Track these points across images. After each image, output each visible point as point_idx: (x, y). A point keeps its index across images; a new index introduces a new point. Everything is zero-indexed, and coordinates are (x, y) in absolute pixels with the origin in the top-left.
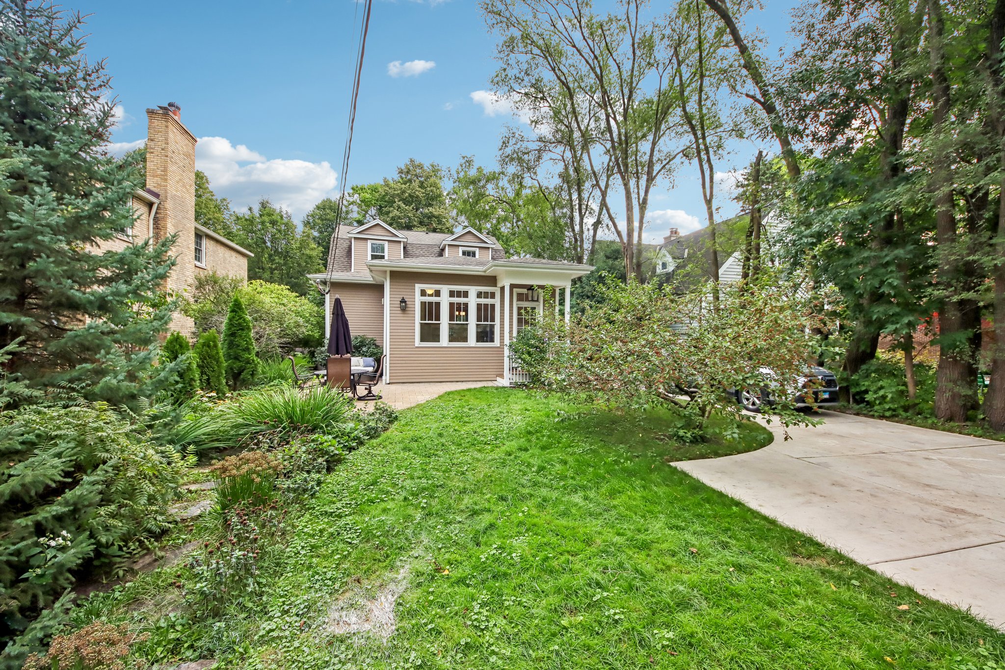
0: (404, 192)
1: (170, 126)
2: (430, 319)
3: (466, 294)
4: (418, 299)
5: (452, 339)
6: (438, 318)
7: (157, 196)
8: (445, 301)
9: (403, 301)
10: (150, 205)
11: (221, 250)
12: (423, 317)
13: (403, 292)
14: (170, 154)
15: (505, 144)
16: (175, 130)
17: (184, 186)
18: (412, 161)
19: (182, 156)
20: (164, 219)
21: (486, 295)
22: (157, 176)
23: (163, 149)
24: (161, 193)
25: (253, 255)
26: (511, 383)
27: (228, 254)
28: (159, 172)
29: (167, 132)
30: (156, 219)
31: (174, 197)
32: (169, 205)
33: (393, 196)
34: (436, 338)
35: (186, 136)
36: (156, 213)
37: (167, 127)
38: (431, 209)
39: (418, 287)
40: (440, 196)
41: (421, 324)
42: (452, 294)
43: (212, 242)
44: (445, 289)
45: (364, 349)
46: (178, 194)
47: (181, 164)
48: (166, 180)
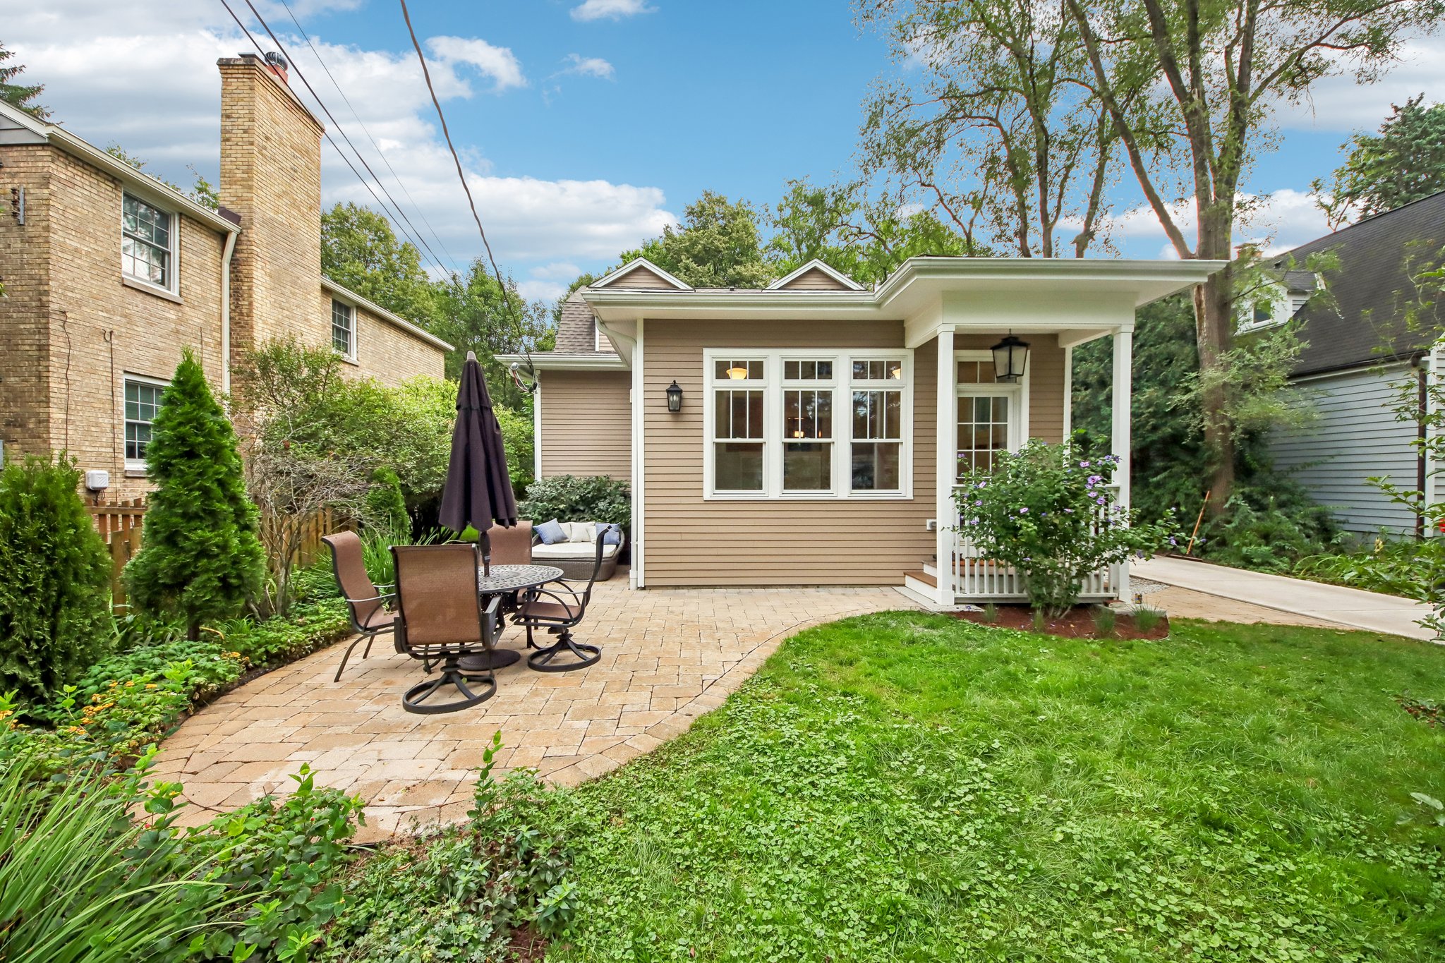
0: (694, 244)
1: (259, 89)
2: (739, 432)
3: (825, 370)
4: (710, 386)
5: (791, 480)
6: (757, 430)
7: (235, 218)
8: (774, 388)
9: (674, 390)
10: (223, 236)
11: (390, 336)
12: (721, 431)
13: (673, 369)
14: (258, 140)
15: (873, 121)
16: (272, 100)
17: (294, 204)
18: (707, 195)
19: (289, 150)
20: (247, 261)
21: (878, 370)
22: (235, 182)
23: (245, 132)
24: (243, 212)
25: (453, 348)
26: (958, 601)
27: (405, 343)
28: (239, 175)
29: (252, 99)
30: (235, 263)
31: (268, 222)
32: (257, 235)
33: (678, 253)
34: (752, 479)
35: (300, 115)
36: (235, 251)
37: (252, 89)
38: (738, 268)
39: (711, 356)
40: (752, 246)
41: (718, 445)
42: (791, 370)
43: (370, 320)
44: (774, 359)
45: (602, 505)
46: (280, 218)
47: (288, 165)
48: (251, 187)
